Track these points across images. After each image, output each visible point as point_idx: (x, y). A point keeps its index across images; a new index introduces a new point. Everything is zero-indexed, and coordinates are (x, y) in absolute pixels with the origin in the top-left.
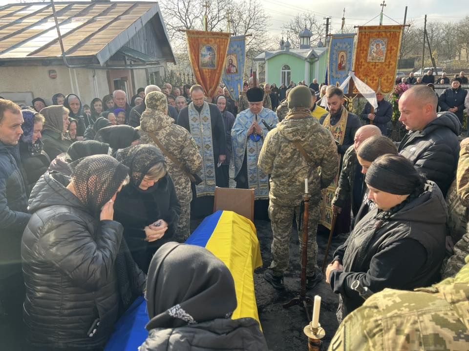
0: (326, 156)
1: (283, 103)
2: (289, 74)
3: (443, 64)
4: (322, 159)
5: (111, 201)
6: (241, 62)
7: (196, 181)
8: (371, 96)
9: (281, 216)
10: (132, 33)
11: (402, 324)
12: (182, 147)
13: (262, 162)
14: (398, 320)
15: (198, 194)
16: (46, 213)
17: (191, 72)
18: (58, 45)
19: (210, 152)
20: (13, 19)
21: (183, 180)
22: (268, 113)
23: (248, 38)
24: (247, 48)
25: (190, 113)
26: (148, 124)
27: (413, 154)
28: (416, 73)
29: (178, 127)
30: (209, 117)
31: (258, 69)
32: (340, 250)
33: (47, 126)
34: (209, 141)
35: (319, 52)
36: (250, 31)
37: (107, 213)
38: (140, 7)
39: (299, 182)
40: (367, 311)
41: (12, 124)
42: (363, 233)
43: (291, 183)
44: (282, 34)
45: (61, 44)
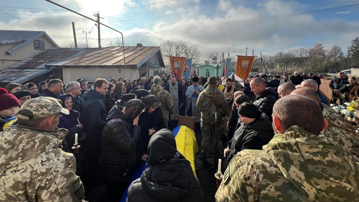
0: (222, 104)
1: (206, 83)
2: (209, 73)
3: (270, 71)
4: (221, 105)
5: (137, 117)
6: (190, 68)
7: (171, 113)
8: (241, 82)
9: (205, 129)
10: (150, 57)
11: (250, 161)
12: (166, 99)
13: (198, 105)
14: (248, 160)
15: (172, 119)
16: (113, 121)
17: (171, 71)
18: (123, 61)
19: (177, 102)
20: (108, 52)
21: (166, 112)
22: (200, 86)
23: (193, 59)
24: (192, 63)
25: (170, 86)
26: (154, 89)
27: (258, 103)
28: (259, 74)
29: (165, 91)
30: (177, 87)
31: (196, 71)
32: (229, 142)
33: (116, 89)
34: (177, 97)
35: (220, 65)
36: (193, 57)
37: (136, 122)
38: (154, 48)
39: (212, 113)
40: (237, 157)
41: (104, 88)
42: (238, 134)
43: (209, 114)
44: (206, 58)
45: (125, 60)
